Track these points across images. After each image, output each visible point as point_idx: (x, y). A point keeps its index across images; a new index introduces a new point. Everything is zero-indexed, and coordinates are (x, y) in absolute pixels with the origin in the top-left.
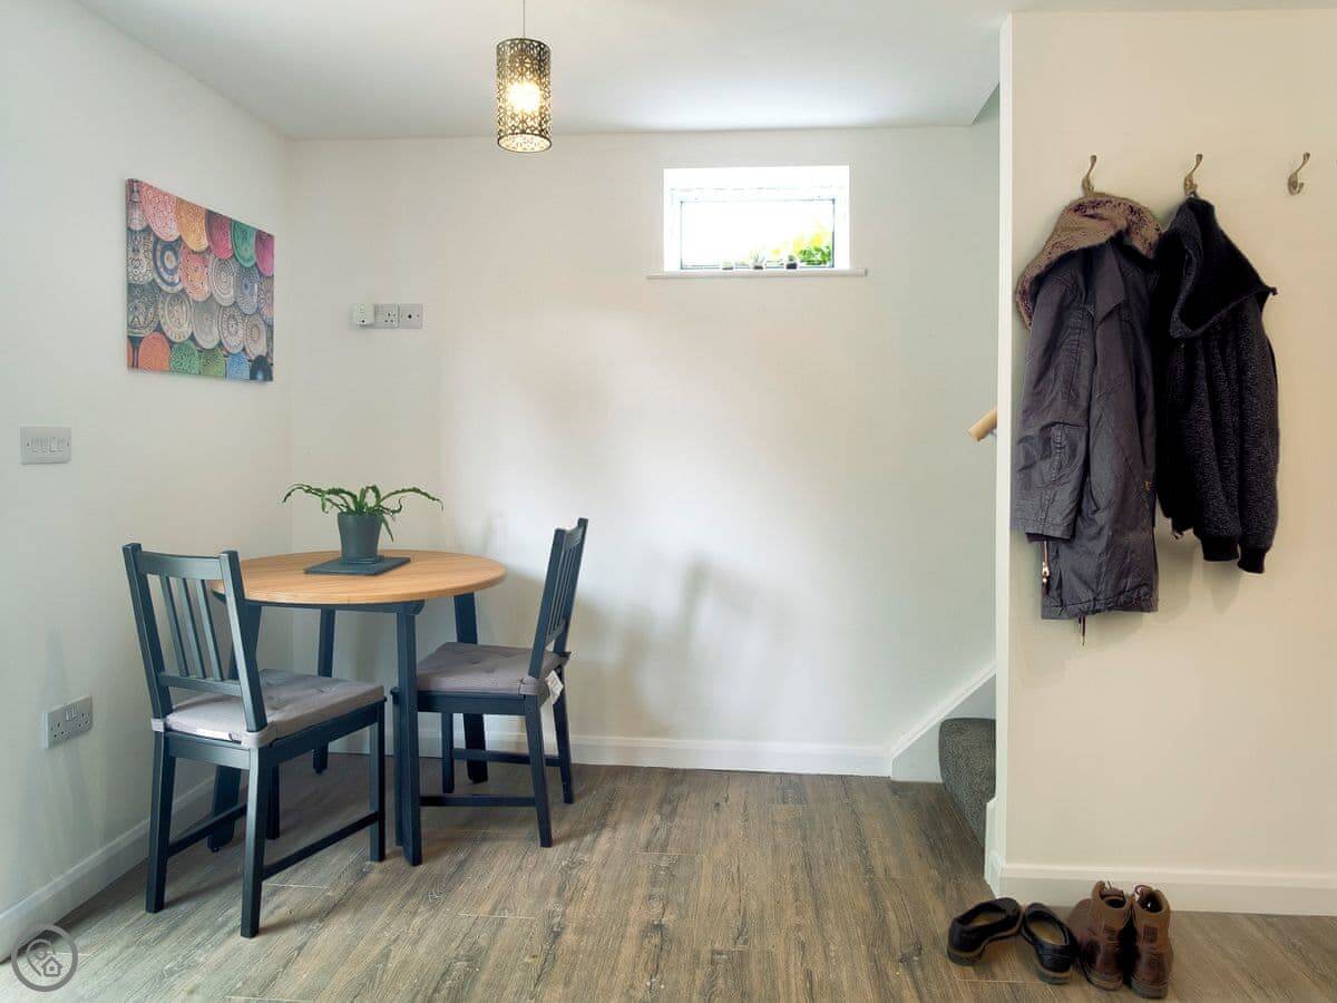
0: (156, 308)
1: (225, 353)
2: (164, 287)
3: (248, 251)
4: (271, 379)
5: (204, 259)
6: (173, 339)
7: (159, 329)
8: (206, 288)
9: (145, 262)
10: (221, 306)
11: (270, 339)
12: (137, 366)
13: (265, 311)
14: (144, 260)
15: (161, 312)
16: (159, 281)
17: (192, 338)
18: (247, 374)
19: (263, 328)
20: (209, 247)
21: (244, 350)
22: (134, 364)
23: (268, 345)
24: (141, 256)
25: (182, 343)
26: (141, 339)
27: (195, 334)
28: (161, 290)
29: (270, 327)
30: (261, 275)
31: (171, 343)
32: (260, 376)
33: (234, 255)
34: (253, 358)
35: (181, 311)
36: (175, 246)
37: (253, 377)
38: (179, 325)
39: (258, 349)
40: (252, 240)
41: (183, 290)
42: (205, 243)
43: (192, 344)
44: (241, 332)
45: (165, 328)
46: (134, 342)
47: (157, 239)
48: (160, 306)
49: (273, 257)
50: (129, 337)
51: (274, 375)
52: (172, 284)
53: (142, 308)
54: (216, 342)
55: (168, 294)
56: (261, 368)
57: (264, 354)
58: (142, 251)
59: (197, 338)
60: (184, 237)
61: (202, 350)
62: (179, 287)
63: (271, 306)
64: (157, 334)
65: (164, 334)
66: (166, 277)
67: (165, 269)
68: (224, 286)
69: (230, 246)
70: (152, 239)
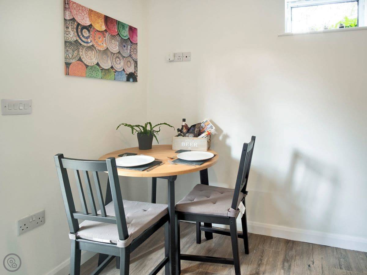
0: (78, 52)
1: (114, 71)
2: (83, 43)
3: (125, 33)
4: (136, 81)
5: (103, 34)
6: (88, 64)
7: (80, 60)
8: (105, 45)
9: (72, 33)
10: (112, 53)
11: (136, 67)
12: (68, 74)
13: (133, 56)
14: (71, 31)
15: (81, 53)
16: (80, 41)
17: (98, 64)
18: (125, 79)
19: (132, 62)
20: (106, 30)
21: (124, 70)
22: (67, 74)
23: (135, 69)
24: (70, 29)
25: (92, 67)
26: (70, 64)
27: (99, 63)
28: (81, 44)
29: (136, 62)
30: (131, 42)
31: (87, 66)
32: (131, 80)
33: (118, 34)
34: (128, 73)
35: (91, 54)
36: (88, 28)
37: (128, 80)
38: (90, 59)
39: (131, 70)
40: (127, 29)
41: (93, 46)
42: (104, 28)
43: (97, 67)
44: (122, 64)
45: (83, 60)
46: (67, 65)
47: (79, 24)
48: (80, 50)
49: (137, 36)
50: (65, 62)
51: (138, 80)
52: (87, 43)
53: (71, 51)
54: (110, 67)
55: (85, 46)
56: (132, 77)
57: (133, 72)
58: (70, 28)
59: (100, 65)
60: (93, 25)
61: (102, 69)
62: (91, 44)
63: (136, 54)
64: (79, 62)
65: (82, 62)
66: (84, 39)
67: (83, 36)
68: (114, 45)
69: (117, 31)
70: (76, 23)
